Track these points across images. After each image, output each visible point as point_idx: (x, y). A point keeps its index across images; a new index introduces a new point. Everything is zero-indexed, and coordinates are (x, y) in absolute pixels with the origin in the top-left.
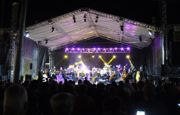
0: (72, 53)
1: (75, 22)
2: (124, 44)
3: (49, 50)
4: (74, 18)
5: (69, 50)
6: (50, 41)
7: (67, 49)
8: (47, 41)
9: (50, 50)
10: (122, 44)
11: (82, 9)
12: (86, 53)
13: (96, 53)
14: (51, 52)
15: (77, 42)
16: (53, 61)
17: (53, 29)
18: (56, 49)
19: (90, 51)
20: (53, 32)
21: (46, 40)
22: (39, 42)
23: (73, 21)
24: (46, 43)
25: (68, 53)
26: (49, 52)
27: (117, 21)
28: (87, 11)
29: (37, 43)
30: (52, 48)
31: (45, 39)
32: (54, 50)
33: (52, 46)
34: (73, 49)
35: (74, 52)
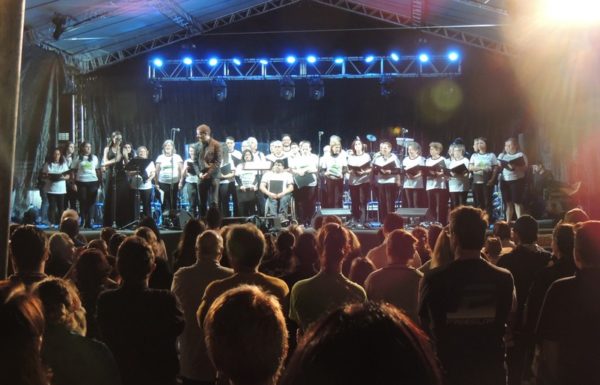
0: (183, 79)
2: (435, 33)
3: (70, 68)
5: (169, 69)
6: (73, 22)
7: (158, 63)
9: (76, 68)
10: (425, 36)
12: (250, 78)
13: (296, 81)
14: (80, 78)
15: (205, 28)
16: (91, 123)
18: (101, 64)
19: (271, 71)
21: (54, 21)
24: (56, 36)
25: (162, 82)
26: (70, 77)
30: (85, 62)
31: (52, 14)
32: (94, 66)
33: (83, 48)
34: (188, 61)
35: (192, 77)
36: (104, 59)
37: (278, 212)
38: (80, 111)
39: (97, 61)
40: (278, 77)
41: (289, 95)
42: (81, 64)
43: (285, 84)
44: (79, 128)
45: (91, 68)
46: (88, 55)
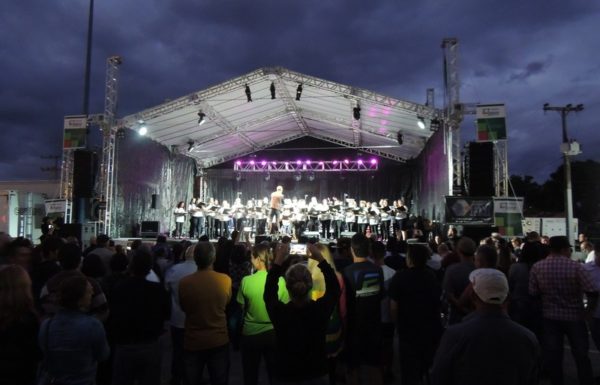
0: (250, 170)
1: (249, 99)
2: (365, 151)
3: (200, 165)
4: (248, 91)
5: (244, 166)
6: (197, 143)
7: (239, 163)
8: (191, 143)
9: (202, 165)
10: (361, 152)
11: (266, 69)
12: (281, 170)
13: (301, 172)
14: (205, 170)
15: (261, 148)
17: (202, 115)
18: (214, 164)
19: (290, 168)
20: (203, 122)
22: (173, 146)
23: (246, 97)
24: (189, 149)
25: (240, 172)
26: (200, 169)
27: (346, 97)
28: (278, 73)
29: (170, 149)
30: (207, 163)
31: (188, 140)
32: (211, 165)
33: (205, 156)
34: (252, 163)
35: (254, 169)
36: (216, 161)
38: (204, 186)
39: (212, 162)
40: (293, 170)
41: (298, 178)
42: (205, 163)
43: (296, 174)
45: (209, 165)
46: (208, 159)
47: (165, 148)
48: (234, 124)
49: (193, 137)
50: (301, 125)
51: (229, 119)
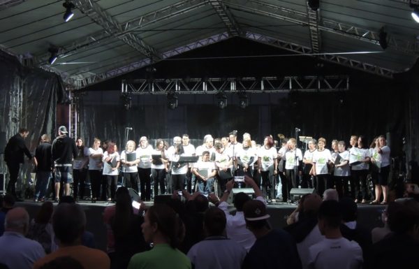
0: (147, 93)
2: (330, 60)
3: (67, 86)
5: (137, 86)
6: (63, 51)
8: (53, 51)
9: (72, 86)
10: (321, 62)
12: (195, 92)
13: (228, 94)
14: (76, 92)
16: (82, 124)
17: (69, 6)
18: (90, 82)
19: (210, 88)
20: (71, 17)
21: (50, 50)
24: (51, 60)
25: (131, 95)
26: (68, 92)
29: (21, 60)
30: (78, 80)
31: (49, 46)
32: (85, 84)
33: (76, 70)
35: (153, 92)
36: (92, 79)
37: (204, 190)
38: (74, 117)
39: (87, 80)
40: (215, 91)
41: (223, 105)
42: (75, 82)
43: (220, 97)
44: (74, 128)
45: (83, 85)
46: (80, 75)
47: (14, 60)
48: (120, 19)
49: (57, 40)
50: (226, 20)
51: (112, 12)
